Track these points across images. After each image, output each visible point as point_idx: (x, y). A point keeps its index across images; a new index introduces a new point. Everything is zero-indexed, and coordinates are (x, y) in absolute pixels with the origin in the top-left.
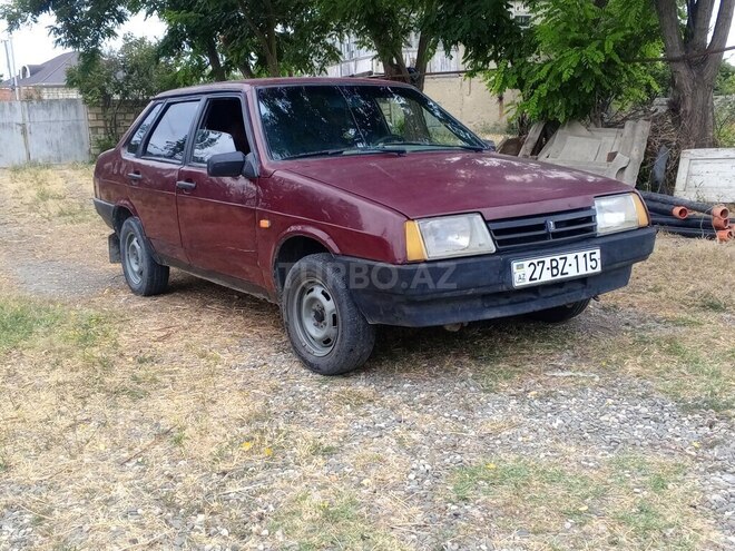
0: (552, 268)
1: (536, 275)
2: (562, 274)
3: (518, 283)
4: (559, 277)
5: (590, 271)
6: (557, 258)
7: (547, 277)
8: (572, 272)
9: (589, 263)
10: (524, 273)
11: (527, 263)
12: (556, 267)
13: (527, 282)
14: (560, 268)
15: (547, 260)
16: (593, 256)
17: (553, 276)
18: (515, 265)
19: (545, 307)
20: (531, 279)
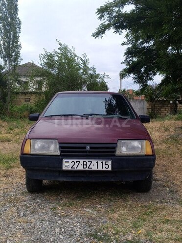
0: (84, 165)
1: (75, 166)
2: (89, 168)
3: (64, 168)
4: (87, 169)
5: (104, 169)
6: (87, 161)
7: (80, 168)
8: (94, 168)
9: (104, 166)
10: (68, 165)
11: (70, 161)
12: (86, 165)
13: (70, 169)
14: (88, 165)
15: (82, 162)
16: (106, 163)
17: (84, 168)
18: (64, 161)
19: (89, 181)
20: (72, 168)
